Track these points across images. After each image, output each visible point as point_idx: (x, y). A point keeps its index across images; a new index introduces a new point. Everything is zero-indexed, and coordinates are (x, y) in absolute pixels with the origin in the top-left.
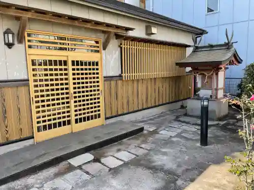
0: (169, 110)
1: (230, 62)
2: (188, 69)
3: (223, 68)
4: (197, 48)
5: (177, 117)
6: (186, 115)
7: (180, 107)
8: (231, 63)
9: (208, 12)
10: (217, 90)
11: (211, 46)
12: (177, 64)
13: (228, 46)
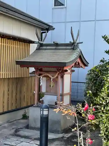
0: (8, 122)
1: (75, 64)
2: (32, 69)
3: (69, 71)
4: (41, 45)
5: (17, 131)
6: (28, 127)
7: (22, 117)
8: (77, 65)
9: (55, 6)
10: (62, 95)
11: (57, 45)
12: (18, 63)
13: (73, 46)
